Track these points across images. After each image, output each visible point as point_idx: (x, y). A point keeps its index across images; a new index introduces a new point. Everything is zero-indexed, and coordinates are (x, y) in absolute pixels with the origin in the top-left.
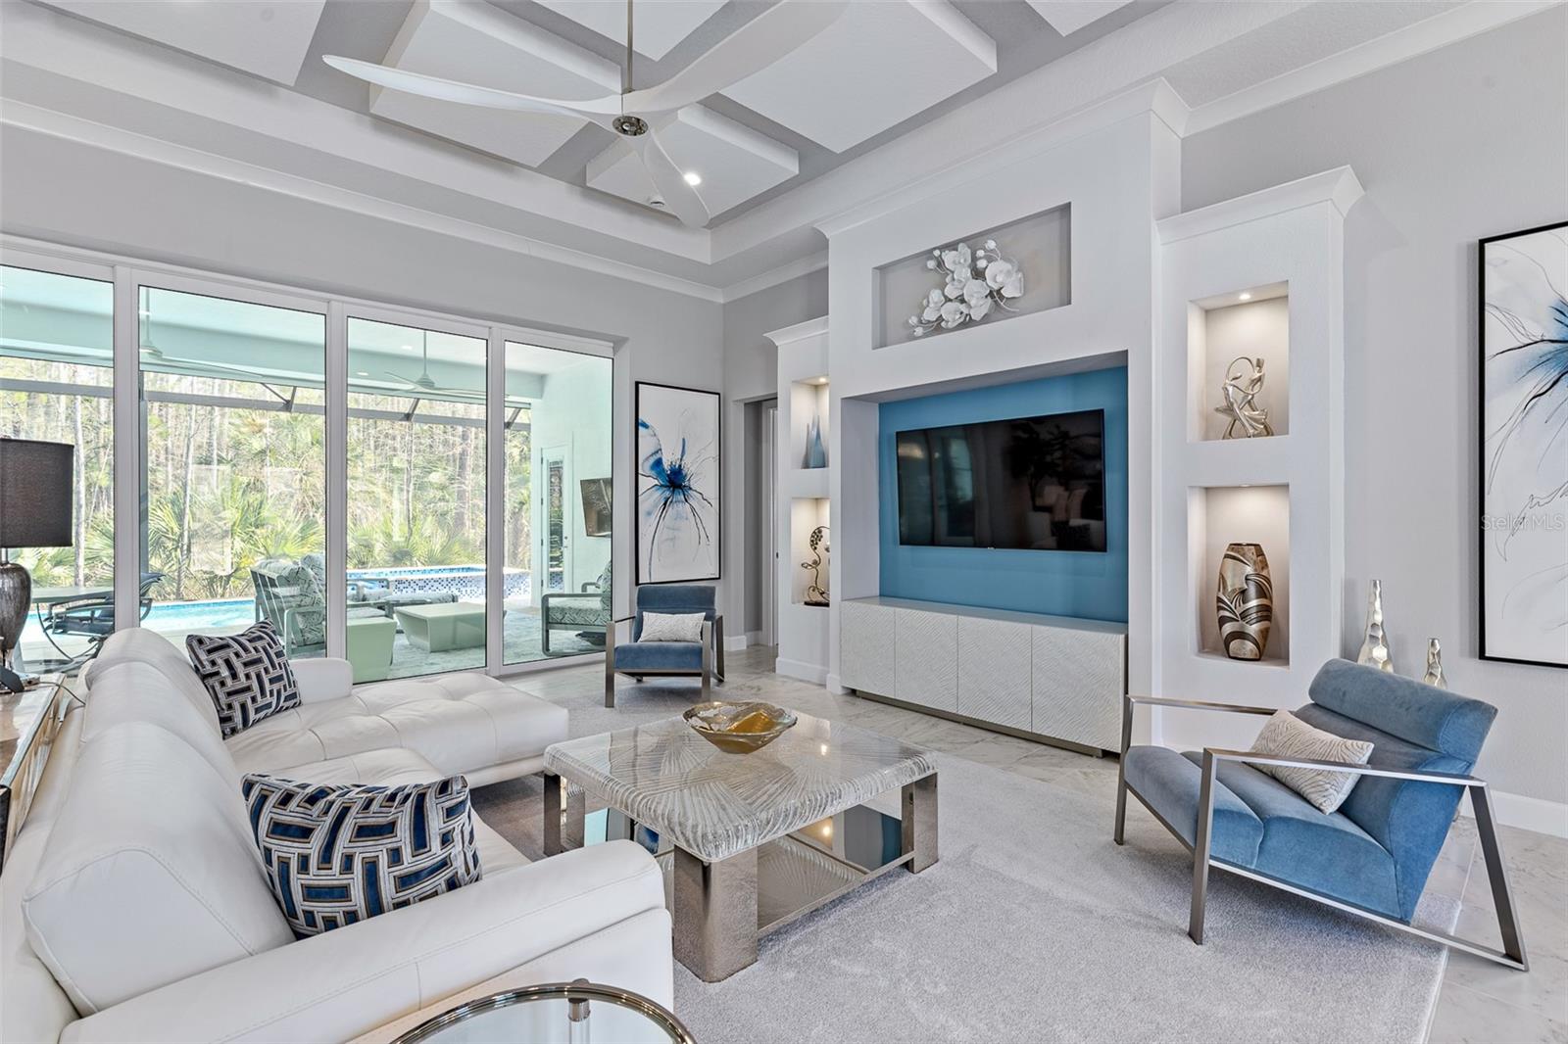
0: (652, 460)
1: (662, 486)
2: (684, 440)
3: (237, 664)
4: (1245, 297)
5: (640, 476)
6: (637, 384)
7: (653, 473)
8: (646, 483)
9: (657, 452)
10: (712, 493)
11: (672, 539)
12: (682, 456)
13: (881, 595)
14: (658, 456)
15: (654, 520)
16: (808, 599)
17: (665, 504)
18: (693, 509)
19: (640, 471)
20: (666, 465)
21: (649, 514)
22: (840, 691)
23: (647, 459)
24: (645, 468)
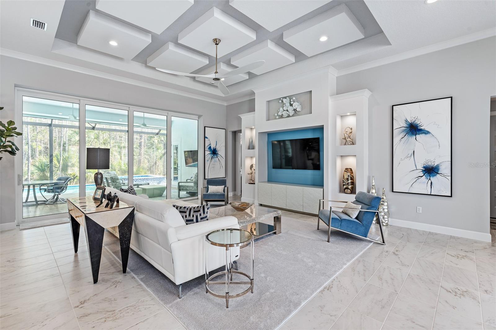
0: (208, 147)
1: (211, 153)
2: (216, 141)
4: (349, 114)
5: (206, 151)
6: (205, 127)
7: (209, 150)
8: (207, 153)
9: (210, 144)
10: (224, 155)
11: (213, 167)
12: (216, 146)
13: (268, 181)
14: (210, 146)
16: (249, 182)
17: (212, 158)
18: (219, 159)
19: (206, 150)
20: (212, 148)
21: (208, 161)
22: (258, 205)
23: (207, 146)
24: (207, 149)
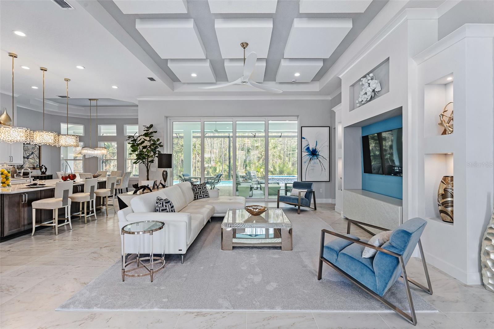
0: (306, 148)
1: (309, 155)
2: (317, 141)
3: (197, 189)
6: (302, 127)
7: (306, 151)
8: (304, 154)
9: (308, 145)
10: (327, 156)
11: (312, 169)
12: (316, 146)
13: (362, 189)
14: (308, 146)
15: (307, 164)
17: (310, 160)
18: (320, 161)
19: (302, 151)
20: (311, 149)
21: (305, 162)
22: (343, 217)
23: (305, 147)
24: (304, 150)
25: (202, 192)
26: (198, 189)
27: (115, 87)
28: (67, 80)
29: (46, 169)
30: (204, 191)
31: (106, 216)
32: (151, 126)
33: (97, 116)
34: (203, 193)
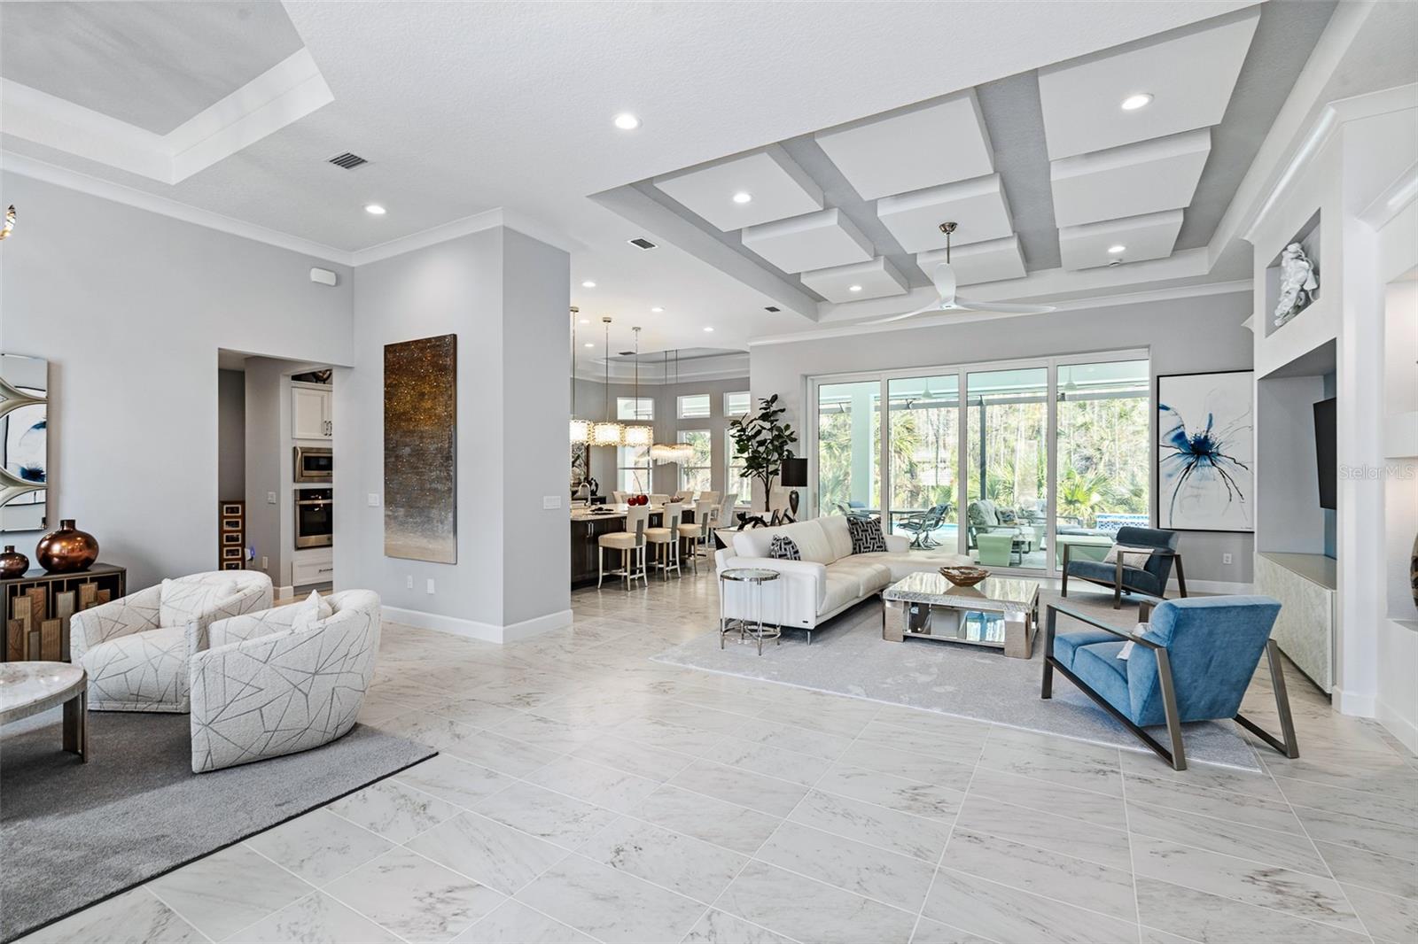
0: (1173, 434)
1: (1184, 454)
2: (1211, 415)
3: (860, 530)
5: (1161, 448)
6: (1158, 377)
7: (1175, 444)
9: (1179, 427)
10: (1249, 459)
11: (1196, 496)
12: (1209, 429)
13: (1322, 554)
14: (1180, 431)
15: (1175, 480)
17: (1188, 468)
18: (1222, 472)
19: (1161, 444)
20: (1189, 436)
23: (1168, 433)
24: (1166, 440)
25: (871, 539)
26: (862, 531)
27: (709, 329)
28: (637, 329)
29: (597, 485)
30: (874, 536)
31: (694, 574)
32: (775, 398)
33: (677, 378)
34: (872, 541)
